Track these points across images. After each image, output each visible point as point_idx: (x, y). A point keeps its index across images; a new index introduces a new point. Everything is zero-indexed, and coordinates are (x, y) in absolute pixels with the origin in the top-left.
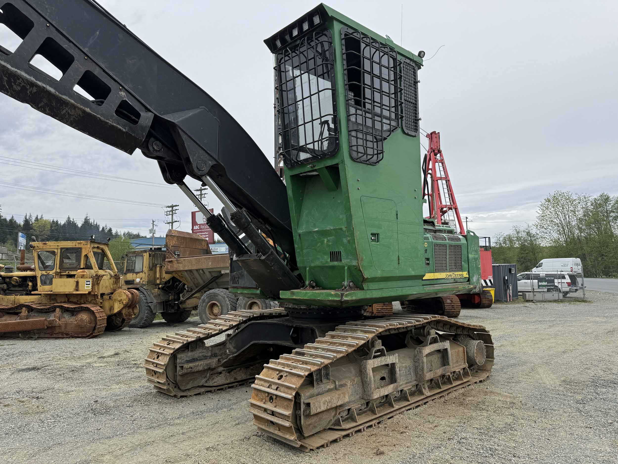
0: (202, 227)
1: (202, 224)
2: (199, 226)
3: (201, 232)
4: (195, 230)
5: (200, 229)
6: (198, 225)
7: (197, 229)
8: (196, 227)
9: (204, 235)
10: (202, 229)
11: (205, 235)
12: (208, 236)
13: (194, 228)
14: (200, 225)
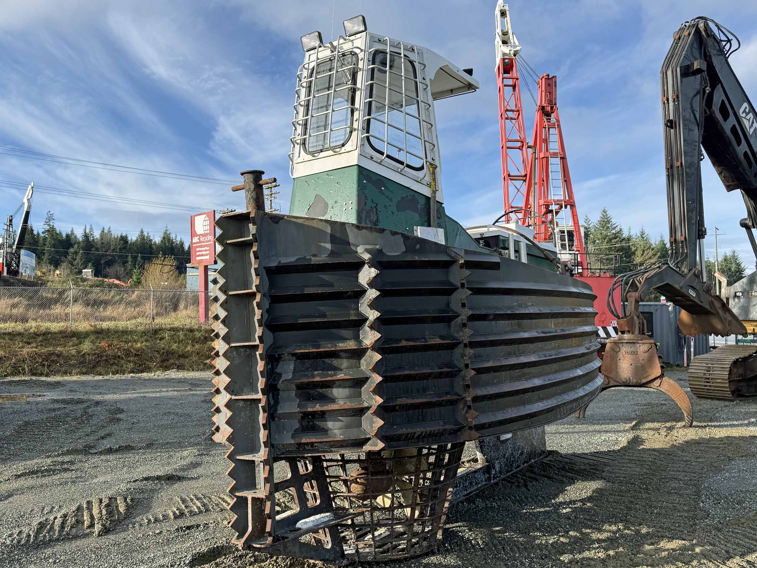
0: (202, 239)
2: (198, 237)
3: (201, 247)
4: (194, 244)
7: (197, 243)
8: (195, 240)
12: (208, 252)
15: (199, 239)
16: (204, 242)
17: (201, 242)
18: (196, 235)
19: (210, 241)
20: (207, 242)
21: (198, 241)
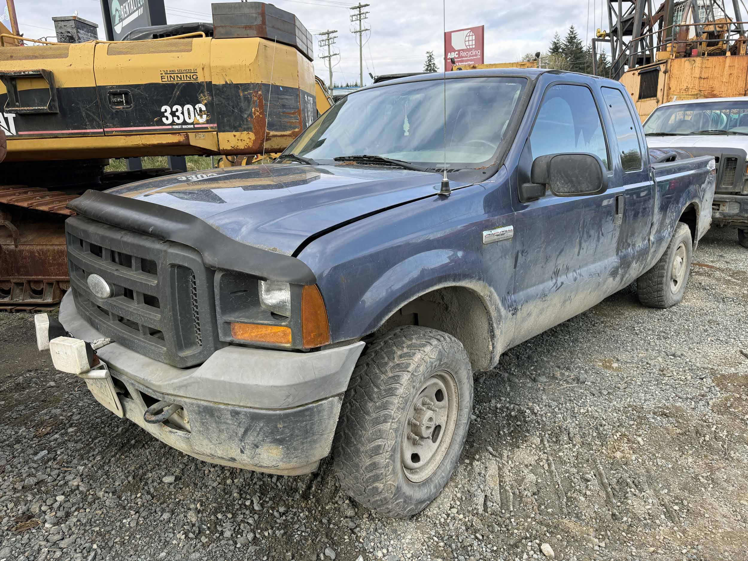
0: (462, 54)
1: (463, 50)
3: (462, 61)
5: (460, 57)
7: (455, 58)
8: (452, 55)
13: (449, 57)
14: (459, 51)
15: (459, 54)
16: (467, 57)
17: (463, 57)
18: (454, 51)
19: (476, 55)
20: (473, 56)
21: (457, 56)
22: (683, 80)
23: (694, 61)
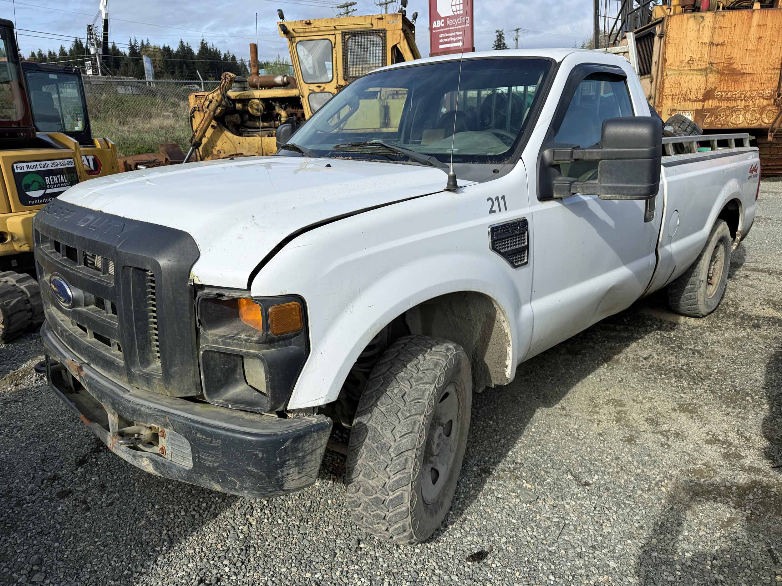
0: (449, 22)
1: (449, 17)
2: (443, 20)
3: (448, 32)
4: (436, 29)
5: (446, 26)
6: (440, 18)
7: (441, 27)
8: (438, 24)
9: (453, 37)
10: (449, 26)
11: (456, 36)
12: (461, 38)
13: (435, 26)
14: (445, 18)
15: (445, 22)
16: (453, 26)
19: (465, 23)
20: (460, 25)
21: (443, 25)
22: (685, 47)
23: (702, 17)
